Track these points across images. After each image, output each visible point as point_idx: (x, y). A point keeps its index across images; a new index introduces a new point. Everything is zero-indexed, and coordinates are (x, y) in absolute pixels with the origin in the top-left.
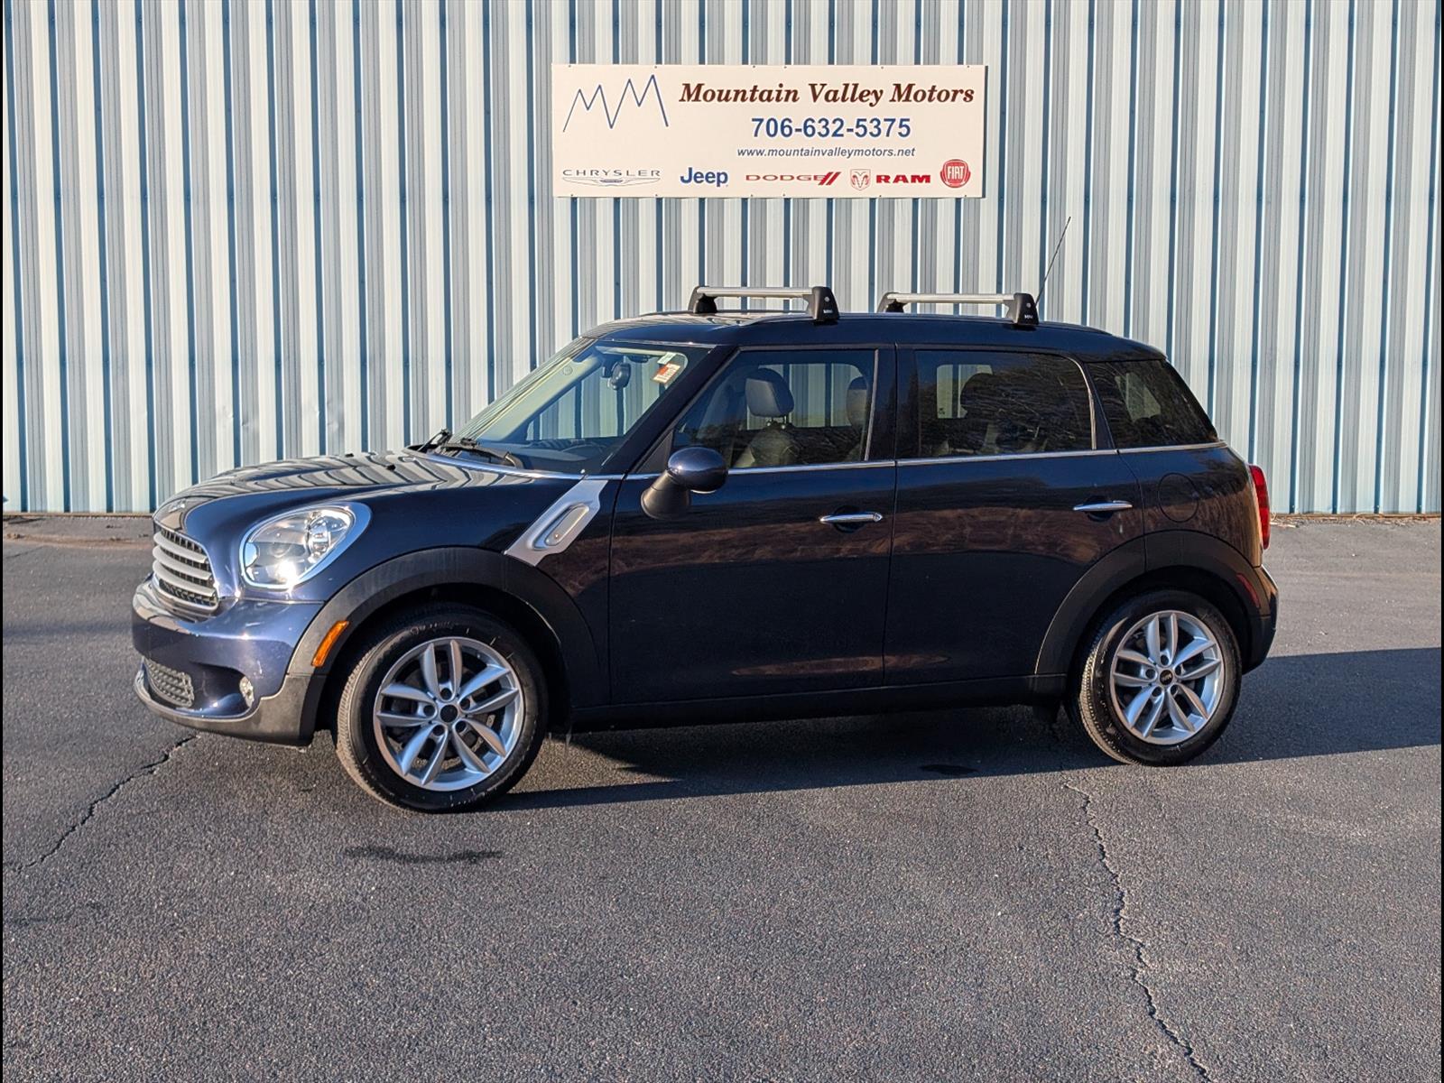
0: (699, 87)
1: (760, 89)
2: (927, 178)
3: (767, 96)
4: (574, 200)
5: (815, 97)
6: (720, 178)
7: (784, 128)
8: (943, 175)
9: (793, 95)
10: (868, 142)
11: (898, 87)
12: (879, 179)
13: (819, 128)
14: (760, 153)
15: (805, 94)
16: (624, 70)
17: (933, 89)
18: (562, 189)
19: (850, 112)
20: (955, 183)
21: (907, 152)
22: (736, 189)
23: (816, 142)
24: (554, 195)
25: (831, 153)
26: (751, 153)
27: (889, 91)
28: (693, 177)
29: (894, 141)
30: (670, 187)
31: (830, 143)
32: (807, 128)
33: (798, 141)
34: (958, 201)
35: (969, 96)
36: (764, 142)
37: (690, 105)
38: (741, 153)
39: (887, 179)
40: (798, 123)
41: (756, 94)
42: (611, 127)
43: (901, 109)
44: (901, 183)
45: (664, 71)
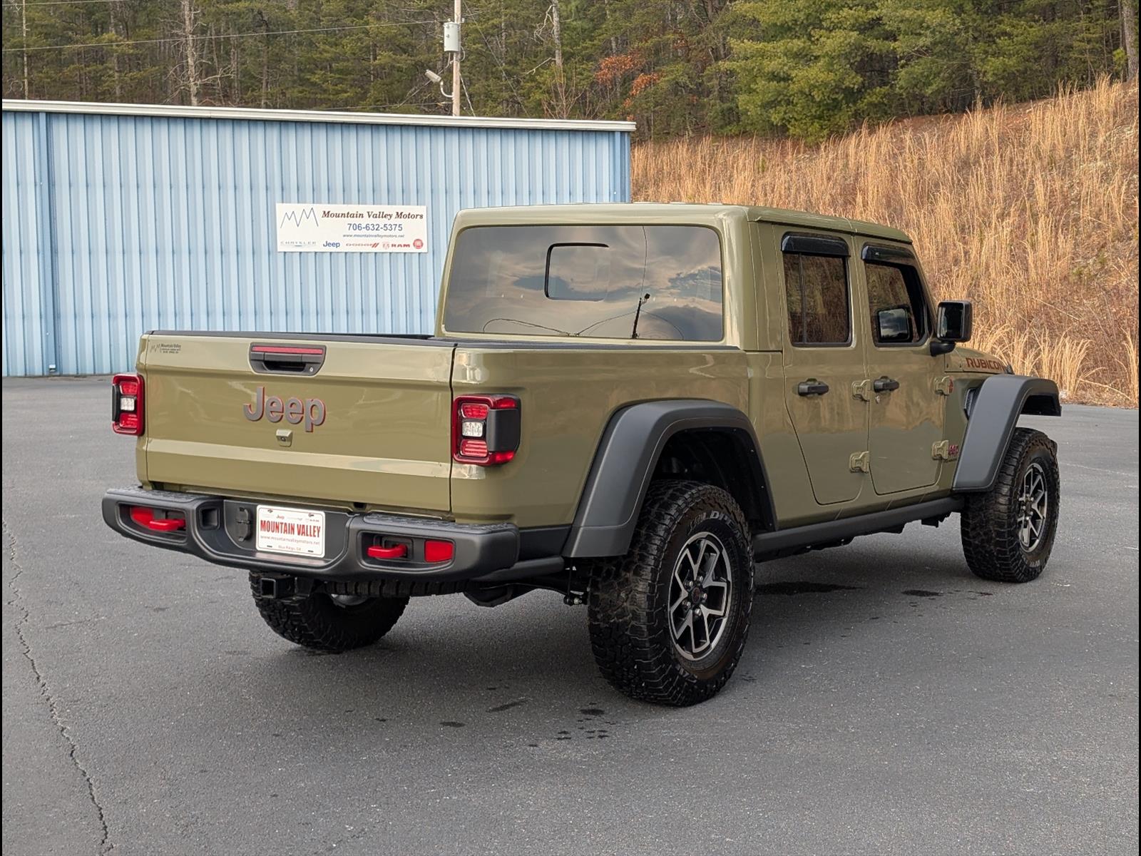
0: (329, 212)
1: (350, 213)
2: (409, 245)
3: (353, 216)
4: (285, 253)
5: (369, 216)
6: (337, 245)
7: (359, 227)
8: (414, 244)
9: (361, 215)
10: (388, 233)
11: (397, 213)
12: (392, 245)
13: (371, 227)
14: (351, 236)
15: (366, 215)
16: (302, 206)
17: (409, 214)
18: (281, 248)
19: (382, 221)
20: (418, 247)
21: (402, 236)
22: (343, 249)
23: (370, 232)
24: (279, 250)
25: (375, 236)
26: (348, 236)
27: (395, 215)
28: (328, 244)
29: (397, 232)
30: (320, 249)
31: (375, 233)
32: (367, 227)
33: (364, 232)
34: (419, 253)
35: (421, 217)
36: (352, 232)
37: (326, 218)
38: (344, 236)
39: (395, 245)
40: (364, 226)
41: (349, 215)
42: (298, 226)
43: (399, 221)
44: (400, 247)
45: (315, 206)
